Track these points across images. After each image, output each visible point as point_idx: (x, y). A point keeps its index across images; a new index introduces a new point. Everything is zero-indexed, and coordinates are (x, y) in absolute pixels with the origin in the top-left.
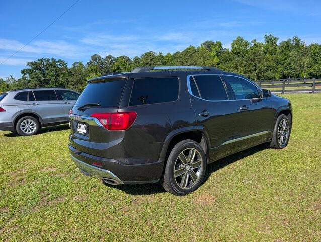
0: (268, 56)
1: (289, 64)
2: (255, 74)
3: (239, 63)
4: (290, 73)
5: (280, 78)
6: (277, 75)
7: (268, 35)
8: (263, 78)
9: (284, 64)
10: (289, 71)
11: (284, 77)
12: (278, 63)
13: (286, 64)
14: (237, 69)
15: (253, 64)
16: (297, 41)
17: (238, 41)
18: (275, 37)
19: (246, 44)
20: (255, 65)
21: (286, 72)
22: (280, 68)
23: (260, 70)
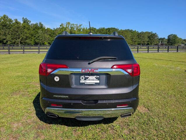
0: (26, 30)
1: (38, 37)
2: (19, 40)
3: (7, 32)
4: (39, 42)
5: (34, 44)
6: (32, 43)
7: (25, 18)
8: (24, 43)
9: (35, 36)
10: (38, 41)
11: (36, 44)
12: (32, 35)
13: (36, 37)
14: (6, 36)
15: (18, 34)
16: (42, 25)
17: (5, 17)
18: (29, 20)
19: (10, 21)
20: (19, 35)
21: (37, 41)
22: (33, 38)
23: (23, 38)
